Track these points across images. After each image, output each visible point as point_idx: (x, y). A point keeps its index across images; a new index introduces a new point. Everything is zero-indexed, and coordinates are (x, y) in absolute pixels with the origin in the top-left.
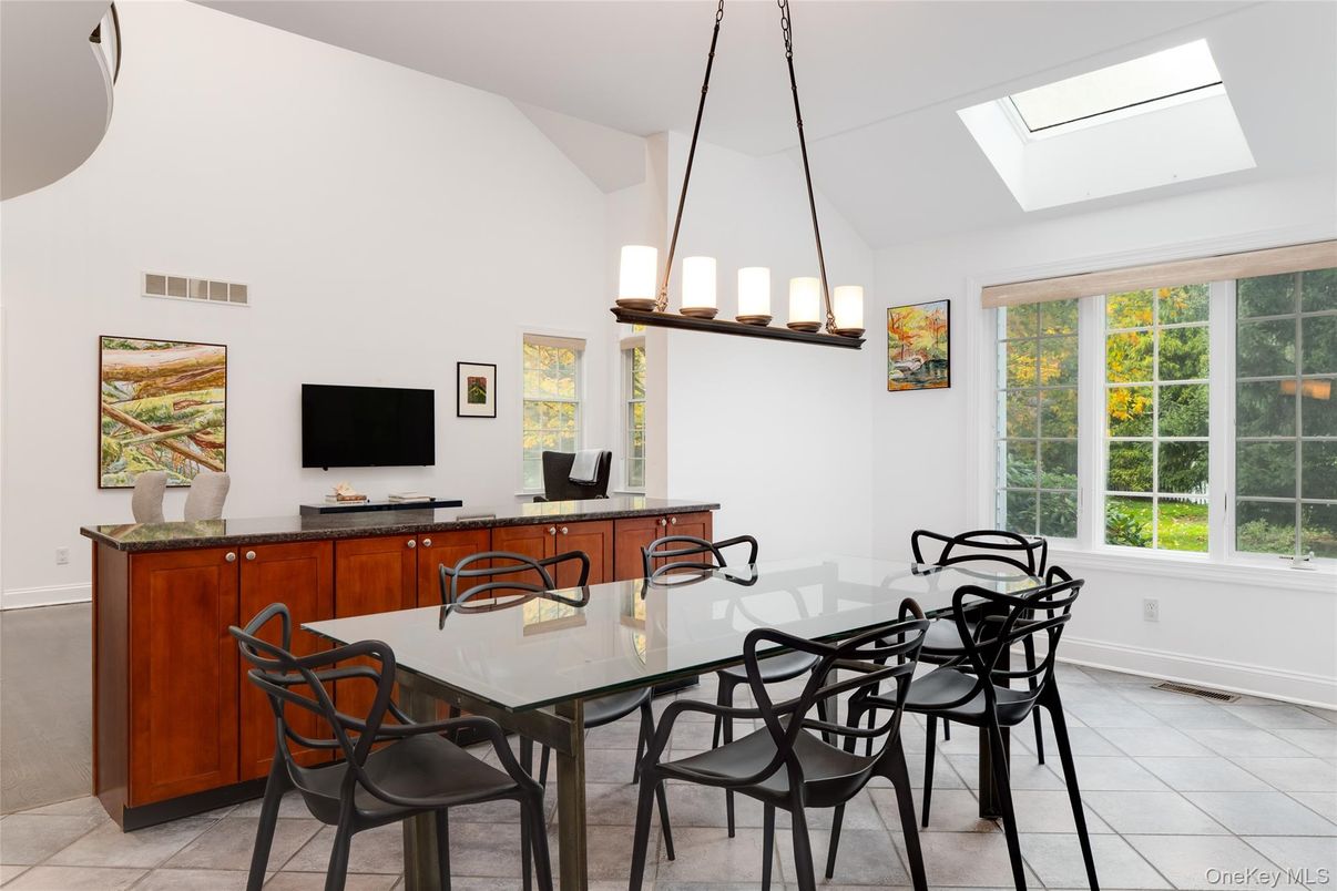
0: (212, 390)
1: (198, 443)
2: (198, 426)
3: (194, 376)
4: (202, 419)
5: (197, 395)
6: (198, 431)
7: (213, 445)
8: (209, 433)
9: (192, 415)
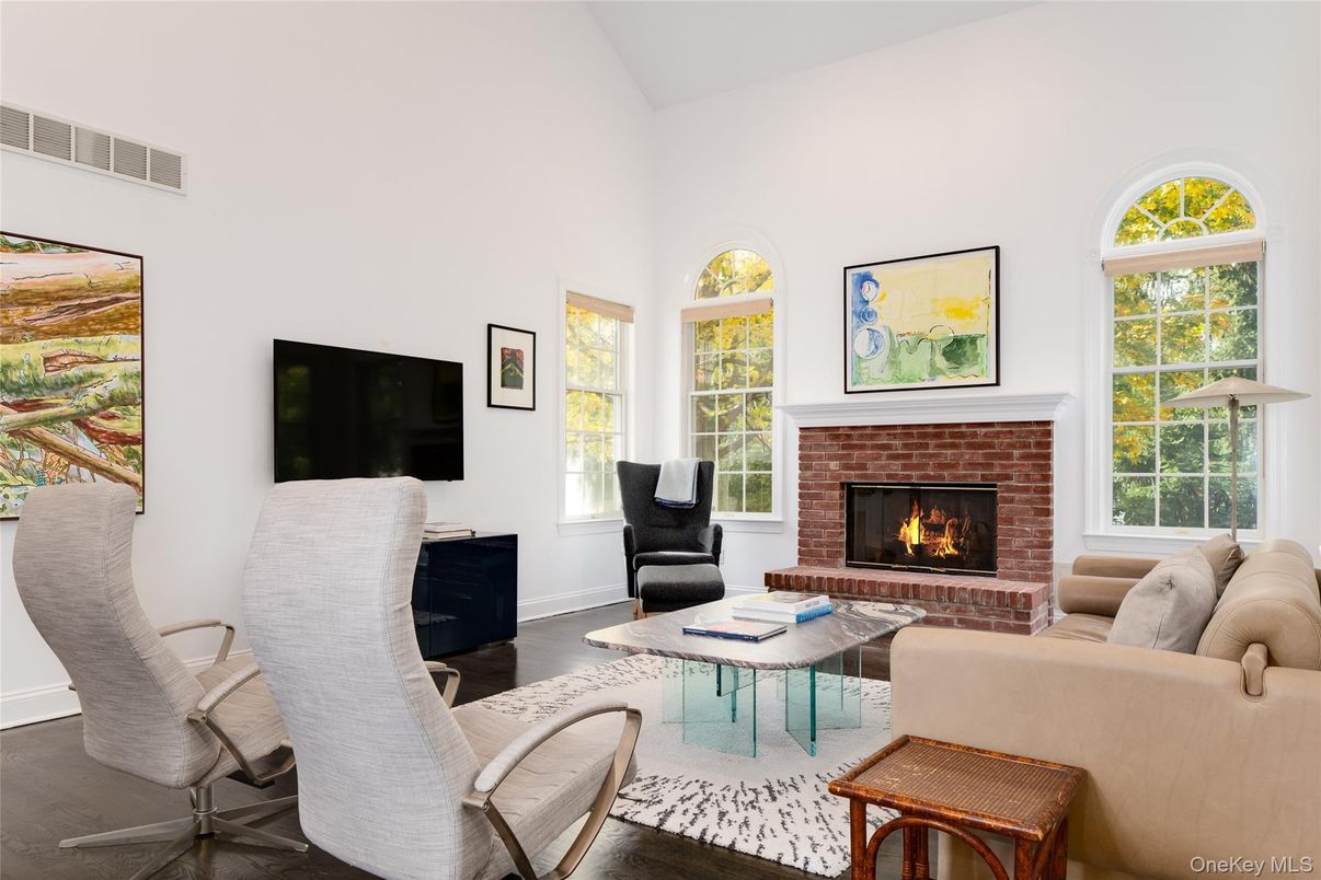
0: (116, 337)
1: (93, 434)
2: (92, 404)
3: (84, 308)
4: (99, 390)
5: (90, 345)
6: (94, 412)
7: (120, 439)
8: (113, 417)
9: (81, 381)
